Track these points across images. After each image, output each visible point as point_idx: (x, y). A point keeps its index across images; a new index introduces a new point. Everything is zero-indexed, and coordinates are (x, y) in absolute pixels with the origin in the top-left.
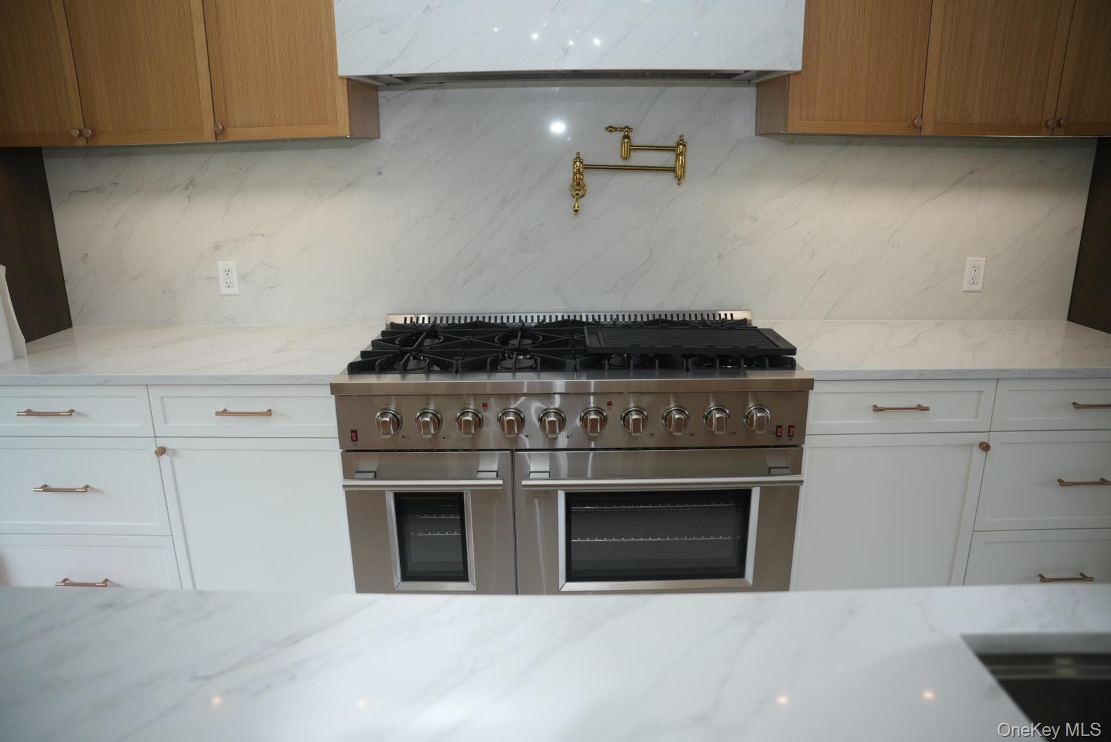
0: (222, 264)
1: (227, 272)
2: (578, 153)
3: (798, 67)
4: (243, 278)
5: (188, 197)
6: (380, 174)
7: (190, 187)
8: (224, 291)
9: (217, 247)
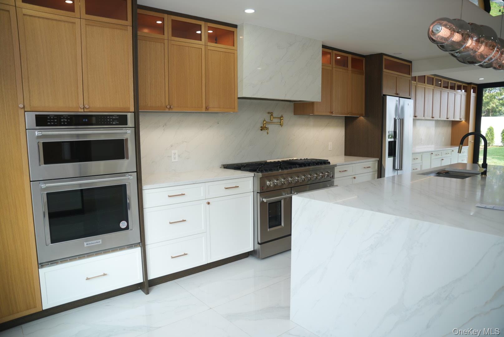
0: (173, 152)
1: (175, 154)
2: (264, 119)
3: (320, 101)
4: (179, 156)
5: (164, 130)
6: (218, 123)
7: (165, 126)
8: (173, 160)
9: (172, 146)
